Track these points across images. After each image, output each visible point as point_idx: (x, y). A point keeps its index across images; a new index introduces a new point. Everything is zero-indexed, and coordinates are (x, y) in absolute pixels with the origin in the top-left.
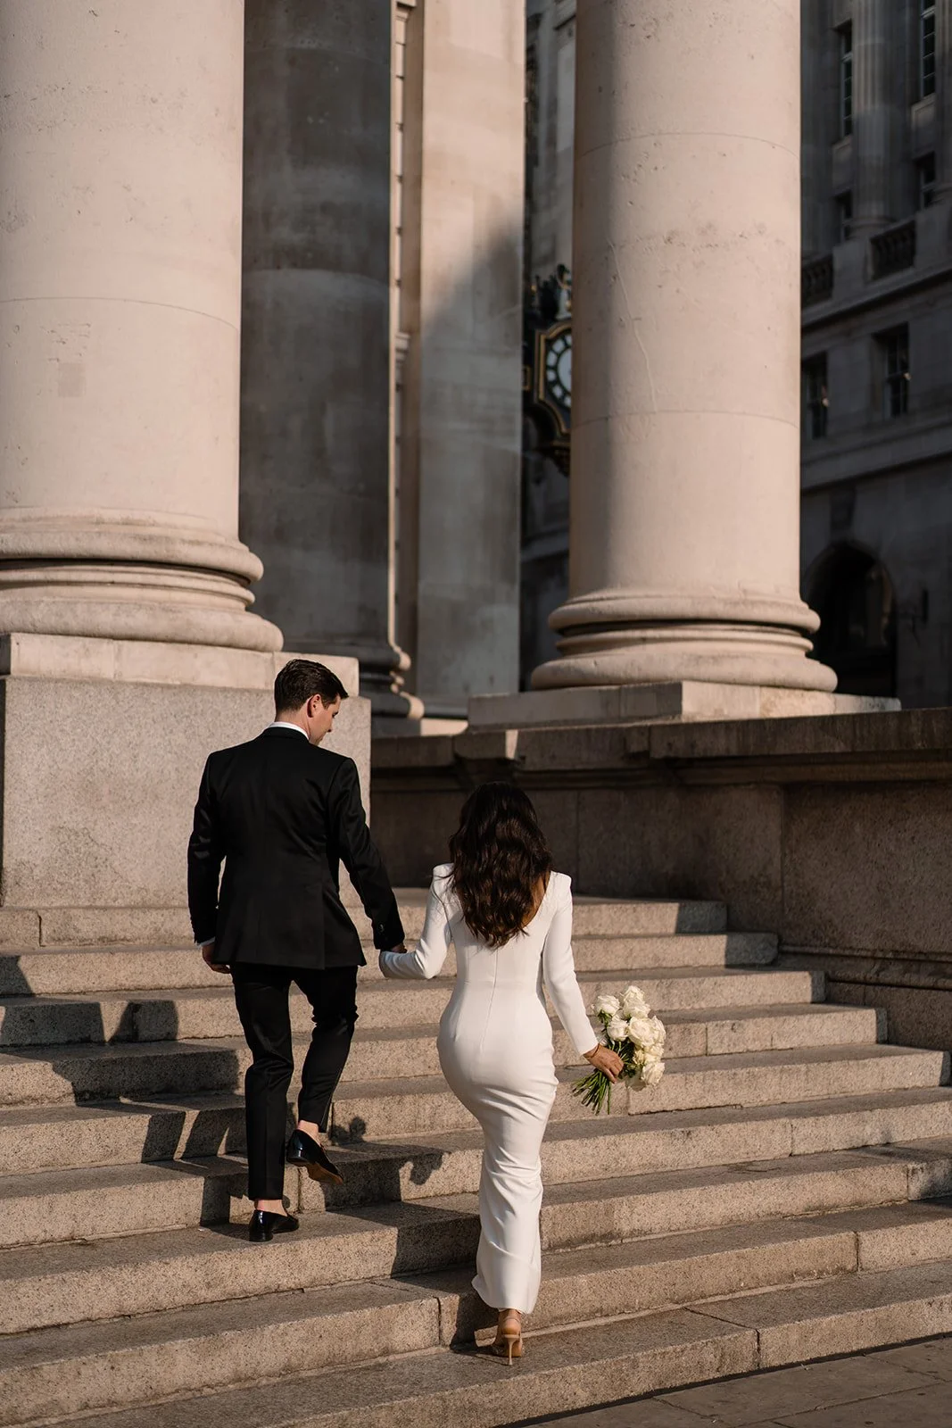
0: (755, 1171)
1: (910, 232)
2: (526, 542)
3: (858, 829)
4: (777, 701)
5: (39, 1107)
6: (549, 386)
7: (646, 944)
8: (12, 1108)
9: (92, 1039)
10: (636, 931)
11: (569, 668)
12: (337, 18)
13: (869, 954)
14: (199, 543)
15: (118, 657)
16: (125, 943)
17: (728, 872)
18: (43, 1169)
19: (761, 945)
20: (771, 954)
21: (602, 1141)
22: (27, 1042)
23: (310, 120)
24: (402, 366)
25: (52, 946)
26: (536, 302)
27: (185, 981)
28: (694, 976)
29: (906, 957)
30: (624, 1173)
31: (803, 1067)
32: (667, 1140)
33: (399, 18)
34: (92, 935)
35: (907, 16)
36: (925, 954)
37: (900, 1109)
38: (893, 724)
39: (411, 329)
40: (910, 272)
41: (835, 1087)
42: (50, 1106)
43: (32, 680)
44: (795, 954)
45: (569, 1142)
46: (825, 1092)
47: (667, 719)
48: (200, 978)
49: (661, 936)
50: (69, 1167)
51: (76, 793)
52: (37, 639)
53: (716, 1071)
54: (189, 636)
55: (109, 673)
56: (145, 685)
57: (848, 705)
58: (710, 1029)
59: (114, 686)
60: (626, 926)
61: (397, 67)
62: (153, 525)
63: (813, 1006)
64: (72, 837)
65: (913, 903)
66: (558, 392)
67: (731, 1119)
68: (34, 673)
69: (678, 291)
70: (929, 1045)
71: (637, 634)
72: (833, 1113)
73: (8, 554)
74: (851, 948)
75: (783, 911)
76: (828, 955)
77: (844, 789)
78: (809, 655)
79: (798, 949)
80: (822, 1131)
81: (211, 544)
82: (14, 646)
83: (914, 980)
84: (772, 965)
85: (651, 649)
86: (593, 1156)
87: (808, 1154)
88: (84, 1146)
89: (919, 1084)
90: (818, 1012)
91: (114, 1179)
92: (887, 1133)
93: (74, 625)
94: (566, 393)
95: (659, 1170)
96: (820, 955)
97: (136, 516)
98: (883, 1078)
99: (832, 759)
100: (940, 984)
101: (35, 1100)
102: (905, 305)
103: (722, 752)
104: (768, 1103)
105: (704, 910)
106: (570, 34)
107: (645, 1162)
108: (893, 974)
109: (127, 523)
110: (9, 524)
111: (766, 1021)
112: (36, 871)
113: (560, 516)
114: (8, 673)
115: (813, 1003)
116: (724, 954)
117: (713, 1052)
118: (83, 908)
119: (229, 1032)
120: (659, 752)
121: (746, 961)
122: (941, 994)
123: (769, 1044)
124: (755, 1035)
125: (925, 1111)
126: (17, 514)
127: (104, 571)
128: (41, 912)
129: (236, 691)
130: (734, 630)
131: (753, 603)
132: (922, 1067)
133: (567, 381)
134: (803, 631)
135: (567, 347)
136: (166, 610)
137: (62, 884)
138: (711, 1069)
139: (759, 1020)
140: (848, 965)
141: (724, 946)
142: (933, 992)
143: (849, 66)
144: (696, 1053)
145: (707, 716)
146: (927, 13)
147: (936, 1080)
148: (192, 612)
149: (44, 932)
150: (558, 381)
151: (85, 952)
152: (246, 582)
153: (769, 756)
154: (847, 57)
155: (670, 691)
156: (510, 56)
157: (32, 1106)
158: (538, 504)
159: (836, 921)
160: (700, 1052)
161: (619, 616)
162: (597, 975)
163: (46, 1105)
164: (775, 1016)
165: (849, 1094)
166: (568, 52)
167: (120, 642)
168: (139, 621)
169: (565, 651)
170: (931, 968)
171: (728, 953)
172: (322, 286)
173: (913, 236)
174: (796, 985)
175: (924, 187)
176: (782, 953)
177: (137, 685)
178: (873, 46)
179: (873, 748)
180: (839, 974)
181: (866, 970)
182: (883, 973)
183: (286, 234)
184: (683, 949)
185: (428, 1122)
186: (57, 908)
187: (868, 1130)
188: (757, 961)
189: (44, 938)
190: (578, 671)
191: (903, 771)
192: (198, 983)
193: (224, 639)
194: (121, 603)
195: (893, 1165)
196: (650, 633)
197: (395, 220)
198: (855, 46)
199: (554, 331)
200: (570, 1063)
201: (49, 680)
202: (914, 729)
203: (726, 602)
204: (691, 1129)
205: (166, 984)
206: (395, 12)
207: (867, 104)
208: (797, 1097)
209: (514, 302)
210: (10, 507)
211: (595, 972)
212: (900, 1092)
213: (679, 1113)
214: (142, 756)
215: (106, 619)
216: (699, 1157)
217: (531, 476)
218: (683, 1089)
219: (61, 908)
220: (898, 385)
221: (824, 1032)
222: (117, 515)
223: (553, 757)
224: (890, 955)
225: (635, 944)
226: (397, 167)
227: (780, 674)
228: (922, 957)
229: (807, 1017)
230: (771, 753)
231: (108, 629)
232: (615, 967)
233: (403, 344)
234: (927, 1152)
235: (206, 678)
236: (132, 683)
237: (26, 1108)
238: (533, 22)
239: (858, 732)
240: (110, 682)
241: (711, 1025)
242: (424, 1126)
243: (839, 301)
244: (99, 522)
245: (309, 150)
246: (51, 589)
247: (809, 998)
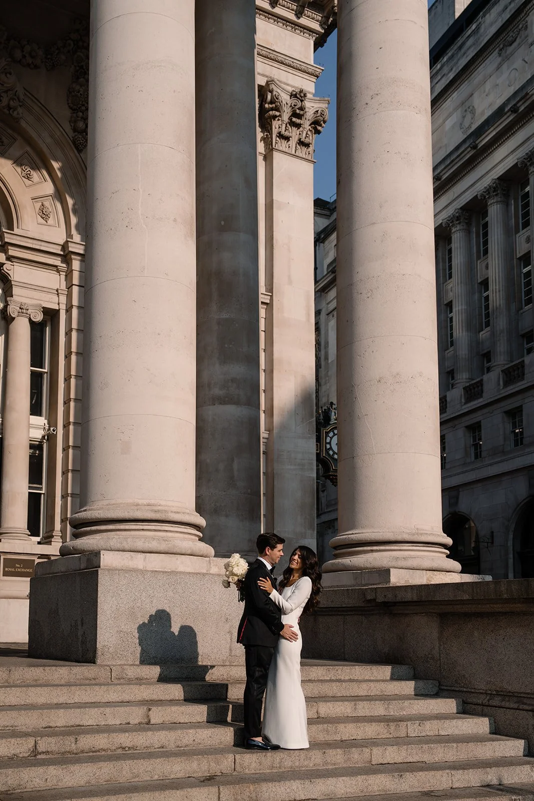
0: (435, 796)
1: (481, 383)
2: (318, 516)
3: (476, 634)
4: (434, 577)
5: (106, 753)
6: (327, 450)
7: (378, 685)
8: (94, 754)
9: (131, 723)
10: (372, 678)
11: (339, 563)
12: (237, 305)
13: (484, 692)
14: (178, 513)
15: (145, 560)
16: (147, 680)
17: (414, 653)
18: (106, 783)
19: (431, 686)
20: (435, 690)
21: (360, 778)
22: (103, 724)
23: (226, 346)
24: (266, 444)
25: (116, 682)
26: (322, 417)
27: (172, 697)
28: (400, 700)
29: (502, 694)
30: (371, 794)
31: (455, 745)
32: (391, 779)
33: (262, 308)
34: (133, 676)
35: (476, 296)
36: (512, 693)
37: (505, 768)
38: (492, 586)
39: (269, 429)
40: (481, 400)
41: (470, 755)
42: (111, 753)
43: (109, 570)
44: (447, 690)
45: (343, 778)
46: (466, 757)
47: (384, 585)
48: (178, 696)
49: (383, 681)
50: (117, 782)
51: (127, 617)
52: (111, 553)
53: (413, 746)
54: (175, 551)
55: (141, 567)
56: (156, 571)
57: (468, 578)
58: (409, 725)
59: (143, 572)
60: (367, 676)
61: (262, 326)
62: (159, 506)
63: (457, 715)
64: (126, 635)
65: (505, 669)
66: (331, 453)
67: (422, 769)
68: (109, 567)
69: (384, 402)
70: (517, 736)
71: (369, 548)
72: (471, 768)
73: (101, 519)
74: (474, 688)
75: (441, 670)
76: (462, 692)
77: (468, 616)
78: (448, 557)
79: (449, 688)
80: (467, 777)
81: (183, 513)
82: (102, 556)
83: (507, 705)
84: (436, 695)
85: (375, 554)
86: (355, 785)
87: (460, 788)
88: (124, 773)
89: (513, 755)
90: (460, 718)
91: (136, 789)
92: (500, 780)
93: (127, 547)
94: (334, 453)
95: (388, 793)
96: (459, 691)
97: (153, 502)
98: (494, 752)
99: (462, 602)
100: (521, 707)
101: (104, 750)
102: (479, 413)
103: (410, 600)
104: (439, 761)
105: (403, 669)
106: (333, 316)
107: (381, 789)
108: (496, 701)
109: (148, 505)
110: (101, 507)
111: (435, 722)
112: (110, 649)
113: (333, 504)
114: (100, 567)
115: (457, 713)
116: (413, 689)
117: (411, 735)
118: (129, 665)
119: (190, 721)
120: (380, 599)
121: (424, 693)
122: (521, 712)
123: (437, 733)
124: (430, 728)
125: (518, 769)
126: (105, 502)
127: (139, 525)
128: (111, 667)
129: (194, 573)
130: (413, 546)
131: (421, 534)
132: (515, 747)
133: (335, 448)
134: (444, 546)
135: (335, 435)
136: (165, 541)
137: (121, 655)
138: (410, 744)
139: (432, 721)
140: (474, 696)
141: (413, 686)
142: (518, 711)
143: (451, 319)
144: (402, 736)
145: (402, 583)
146: (485, 294)
147: (521, 754)
148: (176, 541)
149: (112, 675)
150: (331, 448)
151: (129, 684)
152: (199, 529)
153: (431, 601)
154: (450, 315)
155: (385, 573)
156: (308, 320)
157: (103, 753)
158: (323, 500)
159: (467, 676)
160: (404, 735)
161: (361, 541)
162: (354, 698)
163: (109, 753)
164: (440, 720)
165: (478, 759)
166: (333, 323)
167: (146, 554)
168: (154, 545)
169: (336, 556)
170: (515, 699)
171: (415, 689)
172: (232, 411)
173: (482, 385)
174: (449, 705)
175: (486, 365)
176: (440, 689)
177: (152, 571)
178: (462, 309)
179: (482, 598)
180: (469, 700)
181: (482, 699)
182: (490, 701)
183: (217, 391)
184: (394, 687)
185: (278, 765)
186: (118, 665)
187: (490, 777)
188: (429, 693)
189: (113, 678)
190: (343, 564)
191: (498, 608)
192: (177, 699)
193: (189, 552)
194: (146, 538)
195: (504, 797)
196: (375, 548)
197: (262, 386)
198: (454, 310)
199: (329, 428)
200: (343, 739)
201: (116, 570)
202: (503, 589)
203: (409, 534)
204: (402, 774)
205: (164, 699)
206: (260, 305)
207: (460, 333)
208: (453, 759)
209: (313, 417)
210: (102, 500)
211: (354, 696)
212: (503, 758)
213: (396, 765)
214: (154, 601)
215: (140, 545)
216: (407, 787)
217: (320, 489)
218: (397, 753)
219: (120, 665)
220: (477, 446)
221: (464, 728)
222: (145, 502)
223: (332, 601)
224: (494, 693)
225: (372, 684)
226: (262, 365)
227: (435, 565)
228: (511, 694)
229: (455, 721)
230: (433, 600)
231: (140, 548)
232: (363, 695)
233: (266, 436)
234: (521, 790)
235: (181, 569)
236: (150, 571)
237: (101, 754)
238: (318, 313)
239: (475, 590)
240: (141, 570)
241: (409, 723)
242: (276, 767)
243: (450, 414)
244: (138, 505)
245: (226, 357)
246: (118, 532)
247: (455, 711)
